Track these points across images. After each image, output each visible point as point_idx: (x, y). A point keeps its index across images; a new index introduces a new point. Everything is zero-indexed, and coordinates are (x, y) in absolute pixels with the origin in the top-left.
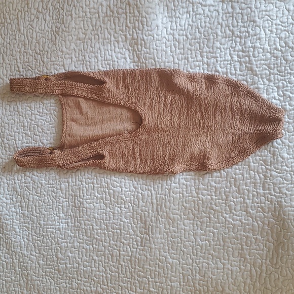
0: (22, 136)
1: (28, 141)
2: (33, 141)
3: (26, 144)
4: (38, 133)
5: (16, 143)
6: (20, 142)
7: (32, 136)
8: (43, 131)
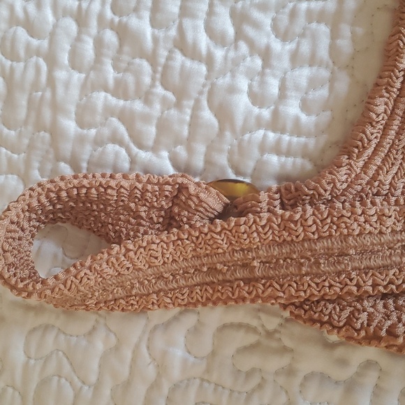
0: (99, 44)
1: (130, 79)
2: (159, 90)
3: (113, 101)
4: (204, 42)
5: (51, 81)
6: (77, 77)
7: (163, 53)
8: (239, 35)
